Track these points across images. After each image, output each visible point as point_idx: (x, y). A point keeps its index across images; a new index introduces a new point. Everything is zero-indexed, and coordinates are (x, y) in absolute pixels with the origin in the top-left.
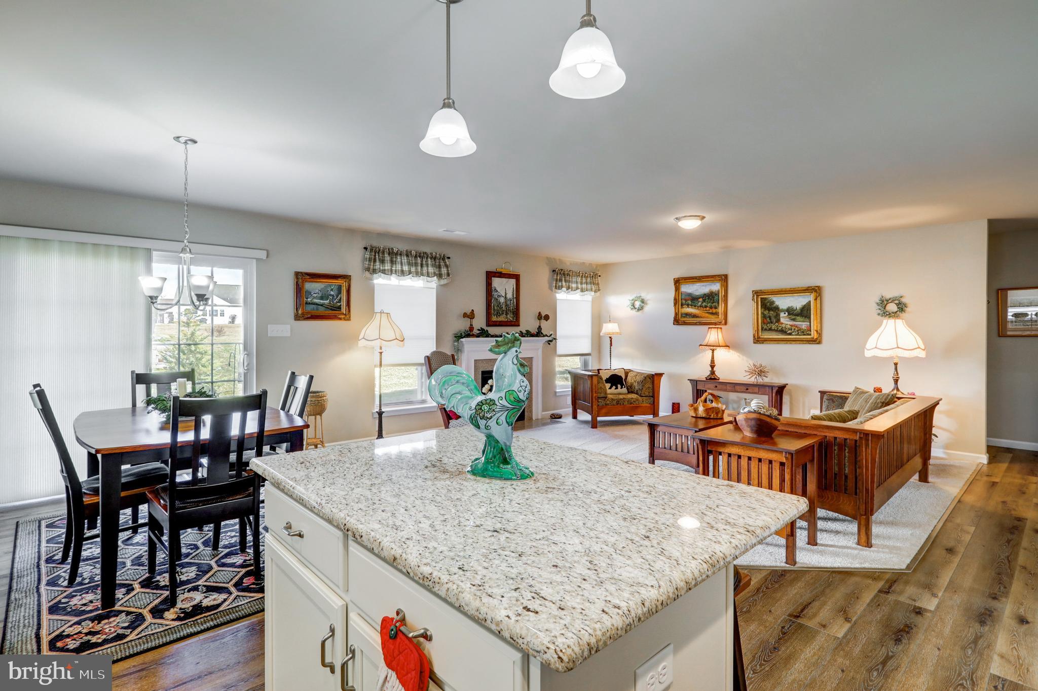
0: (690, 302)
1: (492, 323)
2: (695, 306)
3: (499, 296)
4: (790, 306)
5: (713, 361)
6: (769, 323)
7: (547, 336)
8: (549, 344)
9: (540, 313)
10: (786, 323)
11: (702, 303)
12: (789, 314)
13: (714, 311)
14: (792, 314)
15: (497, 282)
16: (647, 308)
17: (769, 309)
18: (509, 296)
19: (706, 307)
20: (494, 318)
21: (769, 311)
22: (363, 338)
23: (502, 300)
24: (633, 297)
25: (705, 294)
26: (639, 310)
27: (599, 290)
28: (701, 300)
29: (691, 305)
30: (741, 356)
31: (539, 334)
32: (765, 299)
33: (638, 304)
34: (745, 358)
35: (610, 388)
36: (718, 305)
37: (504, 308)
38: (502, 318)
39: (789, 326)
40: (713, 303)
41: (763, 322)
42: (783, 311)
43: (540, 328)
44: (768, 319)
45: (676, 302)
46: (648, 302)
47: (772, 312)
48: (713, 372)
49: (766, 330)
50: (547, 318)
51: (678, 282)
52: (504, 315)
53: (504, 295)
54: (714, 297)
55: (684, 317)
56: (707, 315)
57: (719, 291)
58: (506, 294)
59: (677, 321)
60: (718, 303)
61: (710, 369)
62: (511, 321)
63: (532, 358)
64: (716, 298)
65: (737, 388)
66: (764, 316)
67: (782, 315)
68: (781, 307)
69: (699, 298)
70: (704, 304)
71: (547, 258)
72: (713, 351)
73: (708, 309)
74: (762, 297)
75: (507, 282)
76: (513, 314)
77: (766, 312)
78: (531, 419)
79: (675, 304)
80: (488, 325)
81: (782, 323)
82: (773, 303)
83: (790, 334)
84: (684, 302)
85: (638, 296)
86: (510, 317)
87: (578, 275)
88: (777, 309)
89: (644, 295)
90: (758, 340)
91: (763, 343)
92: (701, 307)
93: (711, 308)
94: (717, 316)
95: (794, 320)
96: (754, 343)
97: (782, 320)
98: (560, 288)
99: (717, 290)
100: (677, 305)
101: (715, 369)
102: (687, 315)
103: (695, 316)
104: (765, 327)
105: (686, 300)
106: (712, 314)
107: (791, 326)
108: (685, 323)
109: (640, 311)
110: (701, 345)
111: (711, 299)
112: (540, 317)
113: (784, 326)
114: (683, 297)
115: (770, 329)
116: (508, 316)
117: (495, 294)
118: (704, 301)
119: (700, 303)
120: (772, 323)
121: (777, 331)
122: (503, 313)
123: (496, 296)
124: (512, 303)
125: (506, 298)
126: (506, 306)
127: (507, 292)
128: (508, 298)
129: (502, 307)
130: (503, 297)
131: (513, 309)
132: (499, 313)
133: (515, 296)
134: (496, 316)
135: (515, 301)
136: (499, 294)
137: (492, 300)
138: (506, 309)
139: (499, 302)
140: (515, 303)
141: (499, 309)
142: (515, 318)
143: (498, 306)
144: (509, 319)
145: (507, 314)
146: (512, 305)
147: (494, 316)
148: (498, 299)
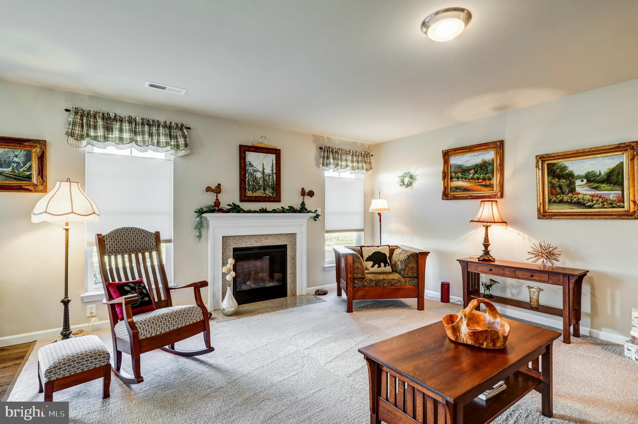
0: (460, 175)
1: (246, 199)
2: (466, 179)
3: (255, 171)
4: (590, 171)
5: (486, 239)
6: (559, 194)
7: (311, 212)
8: (316, 220)
9: (303, 189)
10: (585, 192)
11: (474, 174)
12: (589, 181)
13: (488, 182)
14: (594, 181)
15: (251, 157)
16: (416, 184)
17: (559, 177)
18: (268, 171)
19: (478, 179)
20: (249, 194)
21: (559, 179)
22: (46, 212)
23: (259, 175)
24: (401, 173)
25: (477, 165)
26: (408, 186)
27: (371, 168)
28: (472, 171)
29: (462, 178)
30: (521, 233)
31: (303, 209)
32: (554, 164)
33: (407, 180)
34: (526, 236)
35: (373, 266)
36: (493, 176)
38: (259, 193)
39: (588, 197)
40: (486, 174)
41: (551, 193)
42: (579, 177)
43: (303, 204)
44: (558, 189)
45: (445, 175)
46: (417, 177)
47: (564, 181)
48: (487, 252)
49: (554, 202)
50: (311, 194)
51: (446, 155)
52: (262, 191)
53: (261, 170)
54: (487, 168)
55: (454, 191)
56: (479, 187)
57: (493, 160)
58: (263, 169)
59: (446, 196)
60: (493, 174)
61: (484, 249)
62: (270, 197)
63: (296, 234)
64: (490, 168)
65: (518, 273)
66: (552, 186)
67: (578, 182)
68: (576, 173)
69: (471, 170)
70: (476, 175)
71: (313, 135)
72: (487, 227)
73: (480, 181)
74: (550, 162)
75: (264, 157)
76: (273, 189)
77: (555, 181)
78: (294, 295)
79: (444, 178)
80: (242, 200)
81: (579, 194)
82: (565, 168)
83: (590, 207)
84: (453, 175)
85: (407, 172)
86: (269, 192)
87: (347, 153)
88: (570, 177)
89: (413, 171)
90: (543, 215)
91: (551, 218)
92: (472, 179)
93: (484, 179)
94: (491, 189)
95: (596, 188)
96: (539, 218)
97: (578, 189)
98: (327, 165)
99: (491, 159)
100: (446, 179)
101: (489, 249)
102: (457, 188)
103: (465, 189)
104: (554, 199)
105: (456, 173)
106: (486, 186)
107: (593, 196)
108: (455, 198)
109: (409, 188)
110: (472, 221)
111: (484, 167)
112: (303, 193)
113: (580, 196)
114: (452, 170)
115: (561, 202)
116: (267, 192)
117: (250, 169)
118: (476, 172)
119: (471, 175)
120: (563, 193)
121: (570, 203)
122: (260, 189)
123: (251, 171)
124: (271, 179)
125: (263, 173)
126: (264, 181)
127: (265, 168)
128: (267, 173)
129: (259, 183)
130: (260, 171)
131: (272, 185)
132: (256, 188)
133: (274, 172)
134: (251, 191)
135: (275, 176)
136: (255, 169)
137: (247, 175)
138: (264, 184)
139: (255, 177)
140: (275, 178)
141: (255, 184)
142: (275, 194)
143: (254, 181)
144: (268, 195)
145: (265, 190)
146: (271, 180)
147: (249, 191)
148: (253, 174)
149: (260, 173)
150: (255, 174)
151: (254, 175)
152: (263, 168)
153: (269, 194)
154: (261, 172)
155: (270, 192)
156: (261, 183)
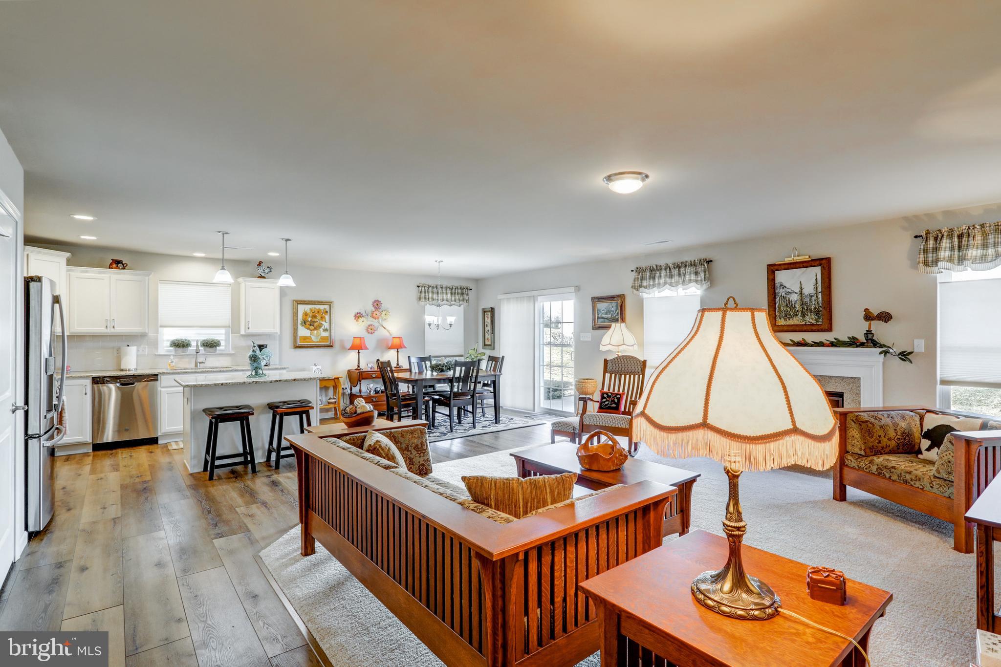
1: (776, 329)
3: (789, 293)
7: (886, 345)
9: (868, 310)
15: (782, 277)
18: (809, 289)
20: (781, 322)
23: (794, 298)
31: (870, 341)
35: (928, 449)
37: (798, 307)
38: (796, 321)
43: (869, 333)
50: (885, 317)
52: (799, 317)
53: (797, 290)
58: (801, 289)
62: (813, 325)
63: (859, 377)
71: (903, 218)
75: (803, 273)
76: (817, 313)
86: (810, 319)
98: (934, 262)
112: (868, 317)
116: (807, 318)
117: (781, 292)
122: (796, 315)
123: (783, 294)
124: (813, 300)
125: (801, 293)
126: (802, 304)
127: (803, 287)
128: (806, 294)
129: (795, 307)
130: (795, 293)
131: (815, 308)
132: (790, 315)
133: (820, 289)
134: (783, 319)
135: (820, 296)
136: (788, 290)
137: (777, 300)
138: (803, 308)
139: (789, 301)
140: (821, 299)
141: (788, 310)
142: (821, 320)
143: (787, 305)
144: (809, 322)
145: (803, 315)
146: (813, 302)
147: (780, 318)
148: (786, 298)
149: (796, 295)
150: (788, 296)
151: (788, 299)
152: (801, 287)
153: (811, 321)
154: (797, 293)
155: (812, 319)
156: (797, 307)
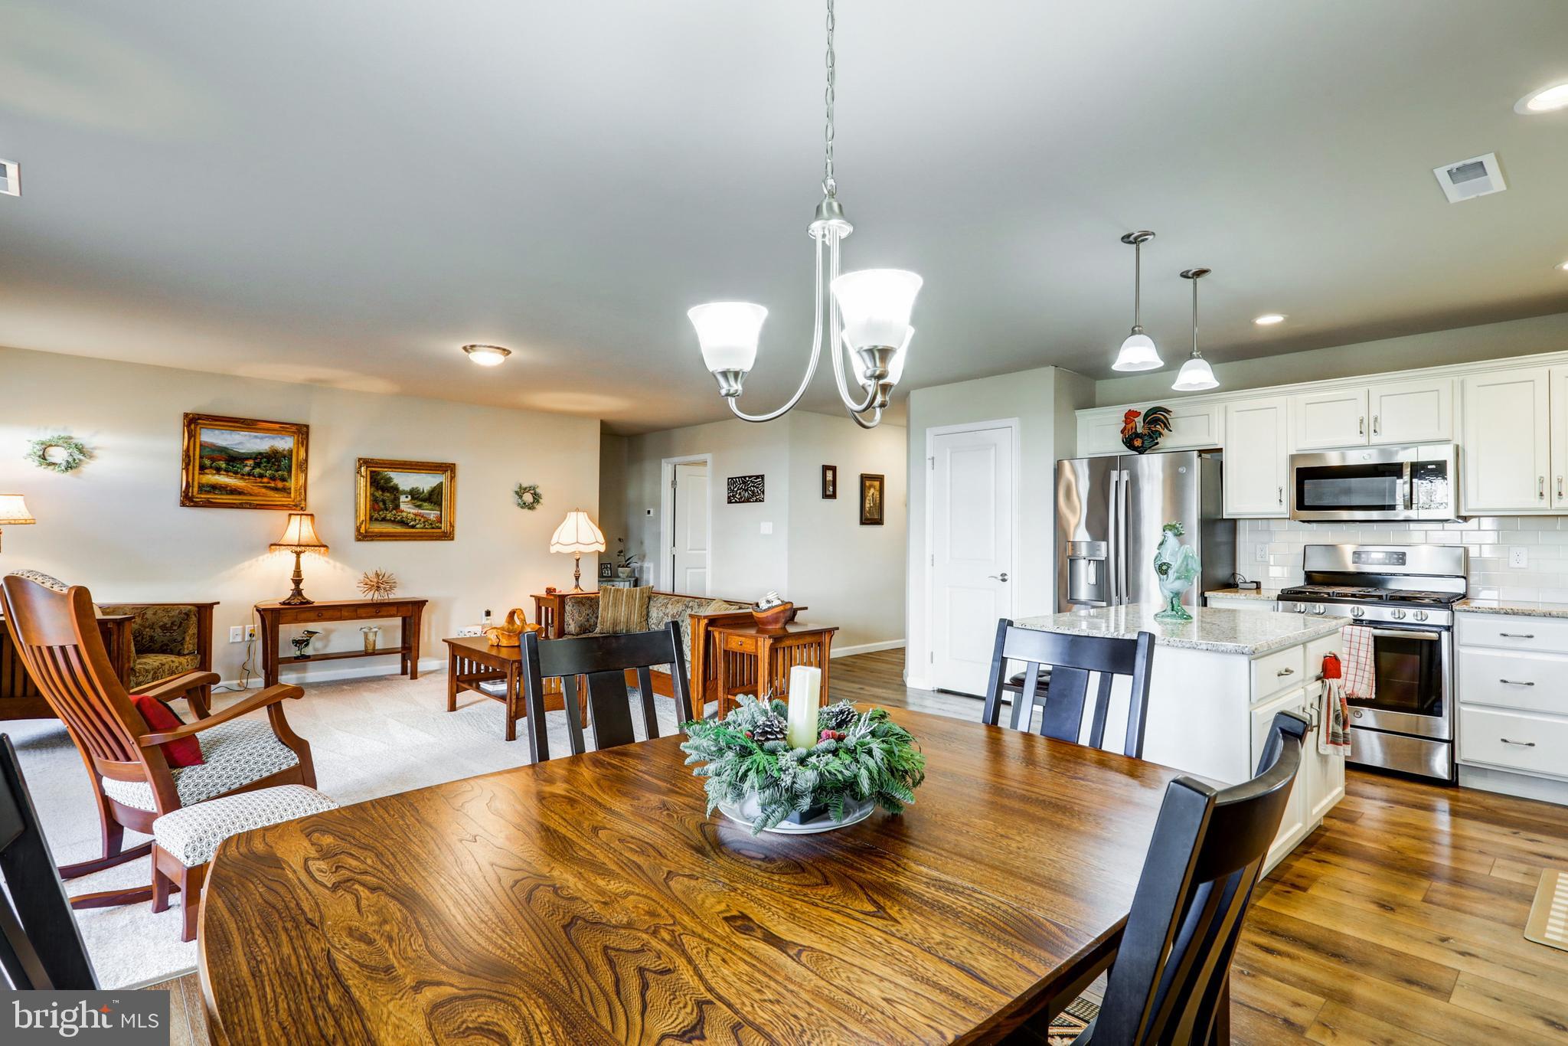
0: (223, 465)
2: (236, 473)
4: (415, 486)
5: (298, 572)
6: (382, 510)
10: (409, 510)
11: (254, 468)
12: (413, 498)
13: (280, 485)
14: (417, 499)
16: (92, 466)
17: (384, 489)
19: (261, 476)
21: (383, 491)
24: (45, 437)
25: (260, 454)
26: (63, 467)
28: (250, 462)
29: (225, 471)
30: (331, 561)
32: (378, 473)
34: (338, 565)
36: (290, 476)
39: (412, 516)
40: (277, 471)
41: (373, 508)
42: (404, 493)
44: (381, 504)
45: (190, 460)
46: (97, 452)
47: (388, 495)
48: (298, 592)
49: (376, 520)
51: (193, 422)
54: (280, 461)
55: (209, 492)
56: (264, 490)
57: (291, 451)
59: (188, 500)
60: (290, 472)
61: (293, 586)
64: (285, 462)
65: (360, 611)
66: (375, 500)
67: (403, 498)
68: (402, 487)
69: (247, 459)
70: (257, 471)
72: (298, 554)
73: (265, 480)
74: (373, 469)
77: (379, 494)
79: (186, 467)
81: (402, 511)
82: (389, 480)
83: (413, 527)
84: (207, 462)
88: (395, 490)
89: (83, 436)
90: (363, 536)
91: (372, 540)
92: (249, 474)
93: (273, 478)
94: (285, 495)
95: (419, 507)
96: (358, 540)
97: (403, 506)
99: (287, 448)
100: (191, 467)
101: (301, 586)
102: (214, 488)
103: (234, 491)
104: (376, 515)
105: (213, 460)
106: (276, 489)
107: (416, 515)
108: (209, 504)
109: (72, 472)
110: (272, 545)
111: (273, 460)
113: (404, 514)
114: (206, 453)
115: (384, 520)
118: (258, 465)
119: (247, 469)
120: (387, 510)
121: (393, 522)
